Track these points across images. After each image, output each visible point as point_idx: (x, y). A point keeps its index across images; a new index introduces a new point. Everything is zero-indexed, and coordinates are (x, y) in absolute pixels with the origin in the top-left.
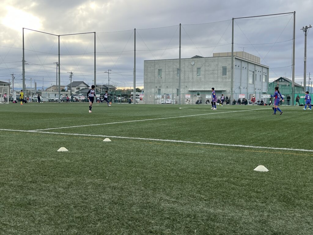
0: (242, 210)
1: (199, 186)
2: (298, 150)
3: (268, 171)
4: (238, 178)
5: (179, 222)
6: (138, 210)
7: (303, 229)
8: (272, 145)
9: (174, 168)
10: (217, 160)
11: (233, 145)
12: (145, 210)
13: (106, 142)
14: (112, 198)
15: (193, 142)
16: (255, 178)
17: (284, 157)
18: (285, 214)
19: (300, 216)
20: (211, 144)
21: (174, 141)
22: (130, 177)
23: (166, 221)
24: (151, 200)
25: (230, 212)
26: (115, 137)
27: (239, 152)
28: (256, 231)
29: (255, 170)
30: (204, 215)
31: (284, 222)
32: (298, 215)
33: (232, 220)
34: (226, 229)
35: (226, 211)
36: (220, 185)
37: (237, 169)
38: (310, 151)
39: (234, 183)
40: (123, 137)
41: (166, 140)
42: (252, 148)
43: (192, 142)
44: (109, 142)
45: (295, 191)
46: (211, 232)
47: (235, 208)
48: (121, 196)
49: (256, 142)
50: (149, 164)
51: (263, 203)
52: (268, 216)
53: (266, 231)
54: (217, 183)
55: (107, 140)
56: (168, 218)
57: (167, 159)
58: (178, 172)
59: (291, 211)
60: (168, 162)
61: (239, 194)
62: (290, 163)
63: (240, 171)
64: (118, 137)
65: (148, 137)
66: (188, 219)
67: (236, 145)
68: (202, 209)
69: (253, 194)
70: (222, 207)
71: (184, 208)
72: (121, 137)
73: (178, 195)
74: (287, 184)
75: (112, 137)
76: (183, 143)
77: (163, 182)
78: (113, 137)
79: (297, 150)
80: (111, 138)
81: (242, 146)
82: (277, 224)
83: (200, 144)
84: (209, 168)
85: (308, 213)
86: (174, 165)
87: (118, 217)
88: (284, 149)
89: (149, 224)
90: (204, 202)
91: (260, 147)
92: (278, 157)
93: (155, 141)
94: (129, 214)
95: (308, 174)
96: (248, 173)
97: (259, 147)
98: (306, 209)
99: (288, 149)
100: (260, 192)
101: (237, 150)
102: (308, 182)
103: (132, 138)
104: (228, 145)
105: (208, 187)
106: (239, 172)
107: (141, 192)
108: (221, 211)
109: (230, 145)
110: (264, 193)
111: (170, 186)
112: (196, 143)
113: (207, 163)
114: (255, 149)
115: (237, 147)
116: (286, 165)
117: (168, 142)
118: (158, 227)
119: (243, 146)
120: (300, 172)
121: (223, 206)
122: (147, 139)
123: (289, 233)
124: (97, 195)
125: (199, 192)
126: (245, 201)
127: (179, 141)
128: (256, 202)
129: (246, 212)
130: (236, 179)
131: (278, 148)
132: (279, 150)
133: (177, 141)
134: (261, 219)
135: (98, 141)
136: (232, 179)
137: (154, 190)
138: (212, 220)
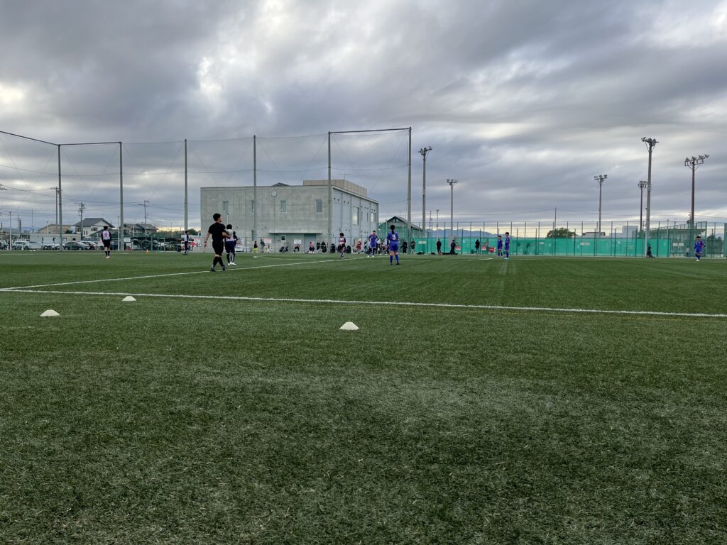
0: (312, 376)
1: (258, 352)
2: (403, 303)
3: (358, 329)
4: (315, 339)
5: (218, 399)
6: (158, 387)
7: (386, 392)
8: (370, 299)
9: (228, 332)
10: (292, 319)
11: (319, 301)
12: (169, 387)
13: (127, 302)
14: (120, 374)
16: (338, 338)
17: (382, 312)
18: (369, 378)
19: (387, 378)
20: (289, 300)
21: (236, 298)
22: (156, 346)
23: (198, 398)
24: (182, 373)
25: (294, 380)
26: (143, 295)
27: (325, 309)
28: (325, 400)
29: (341, 328)
30: (256, 387)
31: (364, 387)
32: (384, 378)
33: (295, 390)
34: (283, 401)
35: (289, 380)
36: (289, 349)
37: (317, 328)
38: (417, 304)
39: (308, 346)
40: (156, 295)
41: (223, 297)
42: (344, 303)
44: (131, 302)
45: (387, 350)
46: (262, 406)
47: (303, 375)
48: (135, 371)
49: (350, 297)
50: (190, 328)
51: (342, 366)
52: (346, 381)
53: (338, 400)
54: (284, 347)
55: (129, 298)
56: (202, 394)
57: (219, 321)
58: (232, 337)
59: (377, 373)
60: (220, 324)
61: (312, 358)
62: (388, 318)
63: (321, 330)
64: (148, 295)
65: (197, 294)
66: (233, 393)
68: (256, 379)
69: (332, 357)
70: (285, 376)
71: (230, 380)
72: (154, 295)
73: (225, 364)
74: (379, 343)
75: (139, 295)
76: (248, 300)
77: (206, 350)
78: (141, 295)
79: (401, 303)
80: (136, 296)
81: (330, 301)
82: (352, 391)
83: (273, 300)
84: (278, 330)
85: (398, 375)
86: (228, 327)
87: (123, 399)
89: (170, 403)
90: (261, 370)
91: (355, 302)
92: (374, 312)
93: (206, 298)
94: (141, 393)
95: (408, 330)
96: (330, 332)
97: (353, 302)
99: (390, 303)
100: (341, 354)
102: (407, 340)
104: (312, 301)
105: (272, 353)
106: (319, 332)
107: (169, 364)
108: (282, 380)
109: (316, 301)
110: (346, 355)
111: (215, 354)
112: (268, 299)
113: (278, 323)
114: (347, 304)
115: (324, 302)
116: (382, 321)
117: (226, 299)
118: (184, 406)
120: (398, 328)
121: (287, 373)
122: (194, 296)
123: (367, 399)
124: (96, 372)
125: (257, 360)
126: (318, 366)
127: (242, 298)
128: (333, 365)
129: (317, 379)
130: (313, 340)
131: (378, 303)
134: (335, 385)
135: (113, 300)
136: (307, 341)
137: (190, 360)
138: (267, 392)
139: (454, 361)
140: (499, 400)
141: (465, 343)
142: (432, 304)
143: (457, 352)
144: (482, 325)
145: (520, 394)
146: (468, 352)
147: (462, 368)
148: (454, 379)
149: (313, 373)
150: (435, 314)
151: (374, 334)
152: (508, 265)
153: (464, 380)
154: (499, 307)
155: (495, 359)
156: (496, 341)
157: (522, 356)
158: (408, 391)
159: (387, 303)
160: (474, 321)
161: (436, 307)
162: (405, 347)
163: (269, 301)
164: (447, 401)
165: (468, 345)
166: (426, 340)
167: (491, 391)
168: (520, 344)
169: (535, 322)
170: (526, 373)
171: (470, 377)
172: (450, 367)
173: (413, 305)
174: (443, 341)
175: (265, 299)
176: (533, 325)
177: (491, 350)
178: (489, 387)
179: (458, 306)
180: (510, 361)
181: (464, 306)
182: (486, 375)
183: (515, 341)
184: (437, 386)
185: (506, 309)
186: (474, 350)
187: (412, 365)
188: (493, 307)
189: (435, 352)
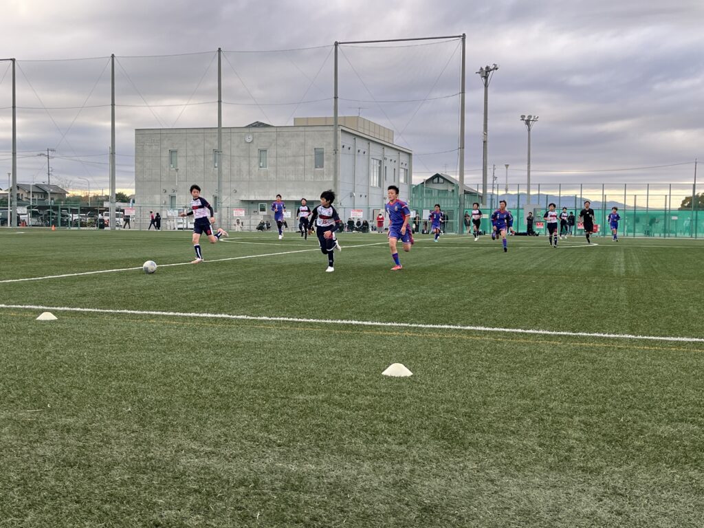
0: (358, 461)
1: (265, 415)
2: (472, 328)
3: (412, 376)
4: (348, 394)
5: (221, 499)
6: (126, 477)
7: (480, 492)
8: (419, 319)
9: (210, 377)
10: (305, 355)
11: (339, 321)
12: (141, 476)
13: (45, 321)
14: (63, 452)
15: (251, 316)
16: (383, 391)
17: (443, 344)
18: (447, 465)
19: (476, 467)
20: (291, 319)
21: (209, 315)
22: (106, 403)
23: (191, 498)
24: (156, 452)
25: (331, 468)
26: (66, 308)
27: (351, 337)
28: (388, 505)
29: (384, 373)
30: (276, 479)
31: (443, 482)
32: (471, 466)
33: (337, 486)
34: (324, 505)
35: (324, 467)
36: (312, 410)
37: (346, 373)
38: (496, 329)
39: (340, 405)
40: (86, 310)
41: (189, 314)
42: (379, 326)
43: (248, 317)
44: (51, 322)
45: (465, 415)
46: (293, 515)
47: (342, 459)
48: (84, 447)
49: (386, 313)
50: (150, 371)
51: (401, 444)
52: (412, 471)
53: (407, 505)
54: (304, 406)
55: (47, 316)
56: (196, 491)
57: (193, 358)
58: (219, 386)
59: (458, 457)
60: (196, 363)
61: (351, 427)
62: (455, 356)
63: (354, 377)
64: (74, 309)
65: (148, 309)
66: (242, 489)
67: (345, 322)
68: (273, 464)
69: (382, 426)
70: (315, 459)
71: (232, 466)
72: (82, 310)
73: (219, 436)
74: (450, 401)
75: (58, 308)
76: (229, 319)
77: (184, 410)
78: (62, 309)
79: (469, 328)
80: (56, 311)
81: (356, 322)
82: (429, 488)
83: (268, 320)
84: (286, 374)
85: (491, 460)
86: (210, 370)
87: (78, 497)
88: (443, 327)
89: (152, 506)
90: (277, 449)
91: (395, 324)
92: (431, 344)
93: (163, 316)
94: (103, 487)
95: (491, 379)
96: (369, 380)
97: (393, 324)
98: (488, 452)
99: (452, 327)
100: (395, 421)
101: (347, 332)
102: (493, 396)
103: (107, 311)
104: (327, 321)
105: (285, 417)
106: (351, 380)
107: (133, 435)
108: (313, 467)
109: (333, 321)
110: (403, 422)
111: (199, 419)
112: (259, 318)
113: (283, 363)
114: (384, 329)
115: (347, 324)
116: (447, 362)
117: (194, 318)
118: (173, 512)
119: (360, 323)
120: (475, 374)
121: (318, 455)
122: (144, 312)
123: (454, 505)
124: (25, 448)
125: (265, 428)
126: (364, 442)
127: (219, 316)
128: (386, 442)
129: (366, 466)
130: (345, 394)
131: (431, 326)
132: (434, 329)
133: (216, 316)
134: (397, 478)
135: (23, 319)
136: (336, 396)
137: (163, 429)
138: (295, 489)
139: (576, 435)
140: (663, 510)
141: (587, 404)
142: (520, 330)
143: (576, 419)
144: (607, 370)
145: (694, 498)
146: (595, 419)
147: (591, 448)
148: (584, 470)
149: (357, 455)
150: (526, 349)
151: (439, 385)
152: (625, 257)
153: (598, 471)
154: (626, 336)
155: (641, 432)
156: (634, 399)
157: (683, 427)
158: (515, 490)
159: (447, 326)
160: (593, 361)
161: (526, 334)
162: (493, 410)
163: (262, 321)
164: (579, 508)
165: (593, 407)
166: (523, 396)
168: (676, 405)
169: (691, 365)
170: (695, 461)
171: (607, 465)
172: (573, 447)
173: (489, 331)
174: (551, 399)
175: (255, 318)
176: (690, 371)
177: (631, 416)
178: (642, 484)
179: (562, 333)
180: (665, 437)
181: (571, 334)
182: (633, 464)
183: (665, 400)
184: (559, 482)
185: (640, 340)
186: (604, 415)
187: (512, 442)
188: (617, 336)
189: (542, 420)
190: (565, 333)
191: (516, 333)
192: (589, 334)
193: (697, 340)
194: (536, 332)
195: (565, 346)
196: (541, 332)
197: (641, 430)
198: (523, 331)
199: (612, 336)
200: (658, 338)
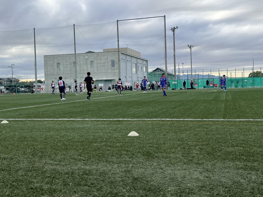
0: (112, 164)
1: (80, 151)
2: (164, 119)
3: (139, 136)
4: (114, 142)
5: (58, 179)
6: (23, 173)
7: (157, 173)
8: (145, 117)
9: (62, 140)
10: (100, 131)
11: (115, 119)
12: (30, 173)
13: (4, 124)
16: (127, 141)
17: (152, 125)
18: (146, 164)
19: (157, 164)
20: (97, 119)
21: (66, 119)
22: (21, 149)
23: (47, 179)
24: (37, 164)
25: (102, 167)
26: (13, 119)
27: (118, 124)
28: (121, 178)
29: (128, 135)
30: (80, 172)
31: (143, 170)
32: (155, 164)
33: (102, 173)
34: (96, 179)
35: (99, 167)
36: (99, 148)
37: (114, 136)
38: (173, 119)
39: (110, 146)
40: (20, 119)
41: (59, 119)
42: (130, 120)
43: (81, 119)
44: (6, 124)
45: (156, 147)
46: (84, 183)
47: (107, 164)
48: (10, 164)
49: (133, 116)
50: (40, 138)
51: (130, 158)
52: (132, 167)
53: (128, 178)
54: (96, 147)
55: (5, 122)
56: (49, 177)
57: (57, 133)
58: (65, 142)
59: (151, 161)
60: (58, 135)
61: (112, 153)
62: (156, 128)
63: (116, 137)
64: (16, 119)
65: (44, 118)
66: (67, 176)
67: (117, 119)
68: (80, 167)
69: (125, 152)
70: (97, 165)
71: (65, 168)
72: (19, 119)
73: (62, 159)
74: (151, 143)
75: (10, 119)
76: (73, 120)
77: (50, 150)
78: (11, 119)
79: (163, 119)
80: (9, 120)
81: (121, 119)
82: (137, 172)
83: (88, 120)
84: (91, 137)
85: (163, 162)
86: (63, 137)
87: (3, 181)
88: (154, 119)
89: (30, 182)
90: (83, 162)
91: (136, 119)
92: (148, 125)
93: (49, 120)
94: (14, 177)
95: (168, 135)
96: (122, 138)
97: (135, 119)
98: (162, 159)
99: (157, 119)
100: (129, 151)
101: (117, 123)
102: (168, 141)
103: (28, 119)
104: (111, 119)
105: (88, 151)
107: (29, 159)
108: (95, 167)
109: (113, 119)
110: (132, 151)
111: (55, 153)
112: (85, 119)
113: (91, 133)
114: (131, 121)
115: (118, 120)
116: (153, 131)
117: (61, 120)
118: (39, 184)
119: (123, 119)
120: (162, 134)
121: (98, 163)
122: (42, 119)
123: (146, 177)
125: (80, 155)
126: (116, 158)
127: (70, 119)
128: (125, 157)
129: (116, 166)
130: (112, 143)
131: (149, 119)
132: (150, 120)
133: (69, 119)
134: (126, 169)
136: (109, 144)
137: (41, 157)
138: (87, 174)
139: (196, 152)
140: (224, 175)
141: (202, 142)
142: (182, 119)
143: (197, 147)
144: (212, 131)
145: (236, 171)
146: (204, 147)
147: (201, 156)
148: (197, 164)
149: (113, 162)
150: (183, 125)
151: (148, 138)
152: (226, 94)
153: (202, 163)
154: (221, 120)
155: (221, 151)
156: (220, 140)
157: (237, 148)
158: (170, 171)
159: (155, 119)
160: (207, 128)
161: (184, 120)
162: (166, 145)
163: (86, 120)
164: (193, 176)
165: (204, 143)
166: (179, 141)
167: (219, 170)
168: (235, 141)
169: (243, 128)
170: (239, 159)
171: (206, 162)
172: (194, 156)
173: (170, 120)
174: (189, 141)
175: (83, 119)
176: (243, 130)
177: (218, 145)
178: (218, 167)
179: (197, 120)
180: (229, 152)
181: (201, 120)
182: (216, 161)
183: (232, 139)
184: (187, 168)
185: (226, 121)
186: (208, 146)
187: (171, 156)
188: (218, 120)
189: (185, 148)
190: (199, 120)
191: (181, 120)
192: (207, 120)
193: (247, 120)
194: (188, 119)
195: (198, 124)
196: (190, 119)
197: (221, 150)
198: (183, 119)
199: (216, 120)
200: (233, 120)
